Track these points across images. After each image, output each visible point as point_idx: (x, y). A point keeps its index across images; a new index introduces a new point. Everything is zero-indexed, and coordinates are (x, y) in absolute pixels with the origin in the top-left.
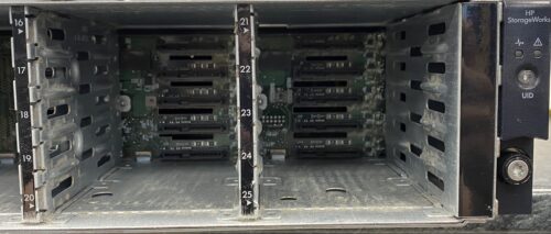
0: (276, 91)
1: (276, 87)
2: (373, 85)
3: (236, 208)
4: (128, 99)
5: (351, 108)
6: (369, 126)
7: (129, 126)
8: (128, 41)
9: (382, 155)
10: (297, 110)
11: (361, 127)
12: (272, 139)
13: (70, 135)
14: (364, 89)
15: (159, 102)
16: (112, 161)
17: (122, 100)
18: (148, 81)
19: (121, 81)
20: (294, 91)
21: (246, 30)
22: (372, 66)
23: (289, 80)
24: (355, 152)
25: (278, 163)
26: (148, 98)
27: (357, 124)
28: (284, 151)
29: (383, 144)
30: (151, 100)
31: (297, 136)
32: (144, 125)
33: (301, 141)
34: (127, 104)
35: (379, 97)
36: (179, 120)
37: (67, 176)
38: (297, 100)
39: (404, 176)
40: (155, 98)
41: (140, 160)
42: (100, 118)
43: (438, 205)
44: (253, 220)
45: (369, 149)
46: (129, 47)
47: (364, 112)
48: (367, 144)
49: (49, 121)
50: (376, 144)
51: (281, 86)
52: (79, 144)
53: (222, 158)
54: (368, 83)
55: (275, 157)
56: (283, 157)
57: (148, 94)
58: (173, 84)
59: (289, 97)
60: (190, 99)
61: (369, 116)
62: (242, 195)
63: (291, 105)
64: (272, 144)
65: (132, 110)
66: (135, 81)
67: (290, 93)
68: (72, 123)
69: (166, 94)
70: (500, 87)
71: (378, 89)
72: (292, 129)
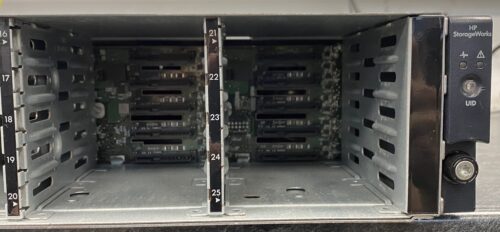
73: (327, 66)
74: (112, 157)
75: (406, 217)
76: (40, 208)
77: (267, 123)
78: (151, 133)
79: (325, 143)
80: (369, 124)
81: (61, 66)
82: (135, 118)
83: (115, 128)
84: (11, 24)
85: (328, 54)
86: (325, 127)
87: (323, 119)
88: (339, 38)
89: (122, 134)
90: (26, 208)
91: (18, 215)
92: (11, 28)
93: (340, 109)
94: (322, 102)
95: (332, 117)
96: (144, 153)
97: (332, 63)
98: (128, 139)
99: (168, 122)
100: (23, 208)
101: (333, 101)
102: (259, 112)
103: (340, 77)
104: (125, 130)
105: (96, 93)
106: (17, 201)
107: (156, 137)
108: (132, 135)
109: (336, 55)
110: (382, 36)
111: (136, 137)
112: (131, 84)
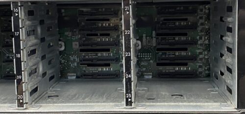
0: (147, 39)
1: (146, 36)
2: (203, 35)
3: (123, 103)
4: (63, 44)
5: (190, 48)
6: (201, 59)
7: (64, 59)
9: (208, 76)
10: (159, 50)
11: (196, 60)
12: (144, 66)
14: (198, 37)
15: (80, 46)
16: (55, 78)
17: (59, 45)
19: (59, 34)
20: (157, 38)
21: (128, 13)
22: (202, 24)
23: (154, 32)
24: (192, 74)
25: (148, 80)
26: (74, 43)
27: (194, 58)
28: (151, 74)
29: (209, 69)
30: (76, 45)
31: (158, 64)
32: (72, 59)
33: (161, 68)
34: (62, 46)
35: (207, 42)
36: (91, 55)
37: (36, 86)
38: (159, 44)
39: (216, 88)
40: (78, 43)
41: (70, 78)
42: (50, 55)
43: (229, 103)
44: (131, 108)
45: (201, 73)
46: (63, 15)
48: (200, 70)
49: (29, 58)
50: (205, 70)
51: (149, 36)
53: (115, 77)
54: (200, 34)
55: (146, 77)
56: (150, 77)
57: (74, 41)
58: (88, 35)
59: (154, 42)
60: (97, 44)
61: (201, 53)
62: (126, 96)
63: (155, 47)
64: (144, 69)
65: (65, 50)
66: (66, 33)
67: (154, 39)
69: (84, 41)
71: (206, 38)
72: (155, 61)
73: (201, 18)
74: (68, 74)
75: (236, 110)
76: (33, 103)
77: (163, 54)
78: (92, 60)
79: (200, 67)
81: (42, 22)
82: (82, 50)
84: (19, 4)
85: (201, 10)
86: (201, 56)
87: (198, 51)
89: (75, 60)
90: (27, 103)
91: (23, 107)
92: (20, 6)
93: (209, 45)
94: (198, 41)
95: (204, 50)
96: (87, 72)
97: (205, 16)
98: (78, 63)
99: (102, 53)
100: (25, 103)
101: (205, 40)
102: (158, 47)
104: (76, 58)
106: (22, 99)
107: (94, 62)
108: (81, 61)
109: (207, 11)
110: (227, 5)
111: (83, 62)
112: (80, 30)
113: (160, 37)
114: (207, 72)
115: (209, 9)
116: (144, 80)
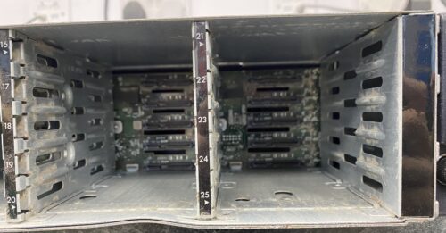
0: (234, 115)
1: (234, 112)
2: (310, 110)
3: (194, 208)
4: (120, 124)
5: (293, 128)
6: (308, 142)
7: (122, 144)
8: (120, 79)
9: (318, 165)
10: (250, 130)
11: (301, 143)
12: (230, 153)
13: (61, 146)
14: (303, 113)
15: (143, 125)
16: (106, 171)
17: (115, 125)
18: (136, 110)
19: (115, 110)
20: (248, 115)
21: (201, 45)
22: (308, 94)
23: (243, 107)
26: (135, 123)
27: (297, 141)
28: (241, 163)
29: (319, 156)
30: (138, 124)
31: (250, 151)
33: (254, 155)
34: (120, 128)
35: (315, 119)
36: (159, 140)
37: (58, 181)
38: (250, 122)
39: (339, 182)
40: (140, 123)
41: (130, 170)
42: (93, 136)
43: (376, 206)
44: (210, 219)
45: (308, 161)
46: (121, 84)
47: (304, 131)
48: (306, 157)
50: (314, 157)
51: (237, 112)
52: (71, 154)
54: (306, 108)
55: (234, 168)
56: (239, 168)
57: (136, 119)
58: (155, 112)
59: (244, 121)
60: (167, 124)
61: (307, 135)
62: (200, 195)
63: (246, 126)
64: (231, 157)
65: (123, 132)
66: (125, 110)
67: (244, 117)
68: (64, 137)
69: (149, 120)
70: (439, 95)
71: (314, 113)
72: (246, 145)
73: (307, 86)
74: (128, 165)
75: (399, 221)
77: (256, 136)
78: (159, 146)
79: (307, 153)
80: (351, 131)
81: (78, 85)
82: (146, 133)
83: (131, 142)
84: (11, 35)
85: (307, 76)
86: (307, 138)
88: (317, 62)
89: (136, 146)
92: (11, 39)
93: (319, 123)
94: (303, 117)
96: (154, 162)
97: (311, 84)
98: (141, 150)
99: (174, 136)
101: (313, 116)
102: (249, 127)
103: (319, 95)
104: (139, 143)
105: (115, 113)
106: (15, 204)
108: (144, 146)
109: (314, 77)
111: (148, 148)
112: (143, 105)
113: (252, 114)
114: (316, 160)
115: (318, 75)
116: (230, 172)
